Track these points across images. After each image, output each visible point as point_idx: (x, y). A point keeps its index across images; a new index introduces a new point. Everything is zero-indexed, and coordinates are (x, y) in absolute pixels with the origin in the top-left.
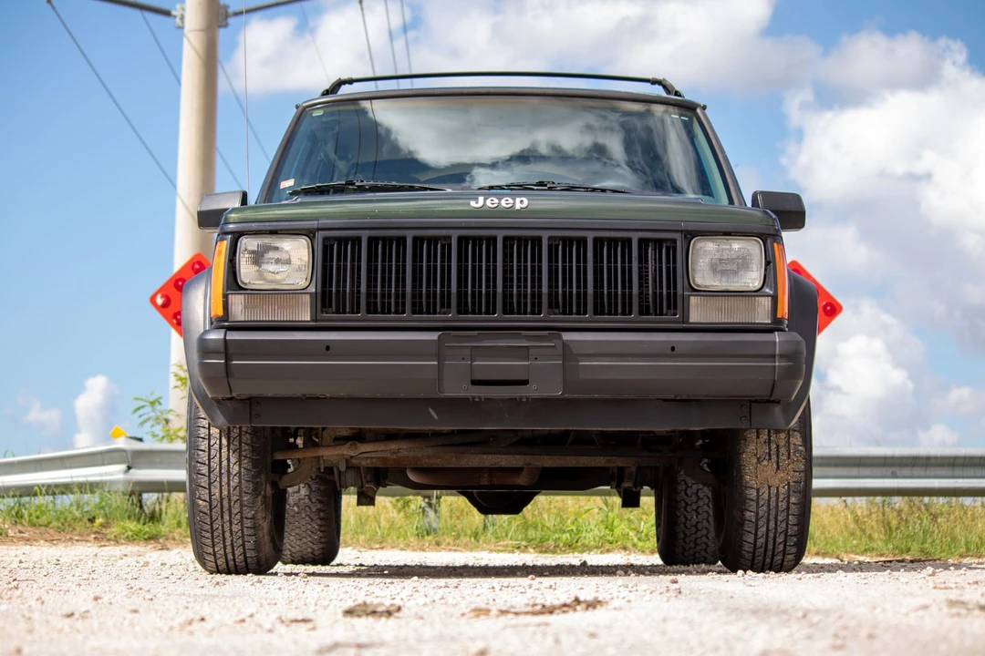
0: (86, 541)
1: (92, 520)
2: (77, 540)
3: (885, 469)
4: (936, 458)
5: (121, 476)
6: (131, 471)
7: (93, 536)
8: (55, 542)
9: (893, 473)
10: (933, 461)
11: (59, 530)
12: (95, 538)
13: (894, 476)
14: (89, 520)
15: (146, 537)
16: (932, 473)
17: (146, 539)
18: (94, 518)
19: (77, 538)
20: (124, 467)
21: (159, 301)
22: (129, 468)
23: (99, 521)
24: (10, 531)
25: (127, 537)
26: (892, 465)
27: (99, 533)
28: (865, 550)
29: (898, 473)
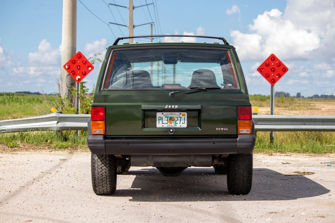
0: (45, 149)
1: (47, 141)
2: (42, 149)
3: (301, 122)
4: (318, 119)
5: (55, 125)
6: (58, 123)
7: (47, 147)
8: (35, 150)
9: (304, 123)
10: (317, 120)
11: (37, 145)
12: (48, 148)
13: (305, 125)
14: (46, 141)
15: (64, 147)
16: (317, 124)
17: (64, 148)
18: (47, 140)
19: (42, 148)
20: (56, 122)
21: (67, 67)
22: (58, 122)
23: (49, 141)
24: (20, 145)
25: (58, 147)
26: (304, 121)
27: (49, 146)
28: (294, 151)
29: (306, 124)
